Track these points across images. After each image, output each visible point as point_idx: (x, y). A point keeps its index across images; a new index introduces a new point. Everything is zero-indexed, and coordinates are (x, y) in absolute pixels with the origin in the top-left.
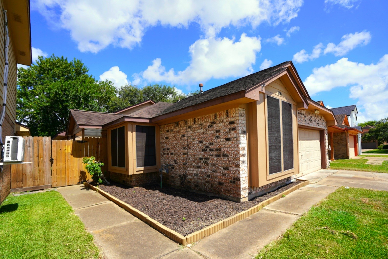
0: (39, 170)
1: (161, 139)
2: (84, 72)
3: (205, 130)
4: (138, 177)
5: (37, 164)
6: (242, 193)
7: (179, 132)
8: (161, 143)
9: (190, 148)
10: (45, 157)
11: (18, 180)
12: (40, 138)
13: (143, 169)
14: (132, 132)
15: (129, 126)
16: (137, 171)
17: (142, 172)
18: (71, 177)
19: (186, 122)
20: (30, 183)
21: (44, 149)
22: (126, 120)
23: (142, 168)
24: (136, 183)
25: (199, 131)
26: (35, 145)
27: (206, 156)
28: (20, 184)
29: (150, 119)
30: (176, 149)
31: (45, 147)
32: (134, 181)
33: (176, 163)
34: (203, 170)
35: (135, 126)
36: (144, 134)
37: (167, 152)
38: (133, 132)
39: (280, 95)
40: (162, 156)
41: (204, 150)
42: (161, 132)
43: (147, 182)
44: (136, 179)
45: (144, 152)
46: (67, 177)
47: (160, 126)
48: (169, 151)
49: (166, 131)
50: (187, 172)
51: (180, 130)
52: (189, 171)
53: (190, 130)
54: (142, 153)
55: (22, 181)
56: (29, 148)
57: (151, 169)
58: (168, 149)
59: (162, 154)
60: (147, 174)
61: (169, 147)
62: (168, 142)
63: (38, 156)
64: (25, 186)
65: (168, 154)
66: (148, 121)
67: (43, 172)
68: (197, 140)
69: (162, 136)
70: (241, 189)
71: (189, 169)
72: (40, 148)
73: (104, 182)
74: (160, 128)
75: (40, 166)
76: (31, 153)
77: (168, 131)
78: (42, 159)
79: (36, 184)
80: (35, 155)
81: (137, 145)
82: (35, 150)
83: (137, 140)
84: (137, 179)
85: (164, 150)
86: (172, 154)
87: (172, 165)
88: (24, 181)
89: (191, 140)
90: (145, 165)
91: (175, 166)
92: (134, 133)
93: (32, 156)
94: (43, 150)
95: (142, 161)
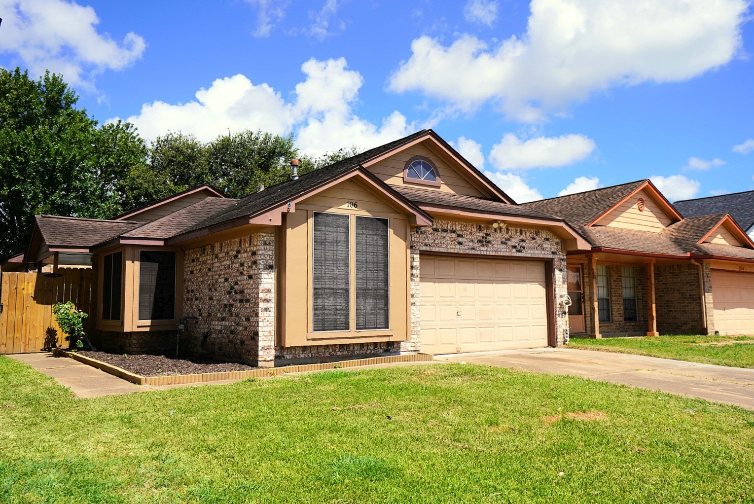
1: (184, 273)
3: (231, 263)
4: (142, 338)
6: (260, 353)
7: (205, 262)
8: (184, 281)
9: (216, 290)
13: (149, 324)
14: (133, 262)
15: (129, 252)
16: (138, 327)
17: (148, 329)
18: (30, 337)
19: (213, 248)
22: (122, 242)
23: (148, 322)
24: (137, 348)
25: (225, 263)
27: (231, 301)
29: (165, 240)
30: (202, 291)
32: (134, 344)
33: (200, 315)
34: (227, 323)
35: (138, 252)
36: (156, 266)
37: (191, 295)
38: (135, 262)
39: (353, 208)
40: (185, 302)
41: (229, 293)
42: (185, 262)
44: (138, 341)
45: (152, 295)
46: (23, 338)
47: (184, 251)
48: (194, 295)
49: (191, 261)
50: (212, 327)
51: (207, 260)
52: (213, 325)
53: (216, 260)
54: (150, 297)
57: (165, 324)
58: (193, 291)
59: (186, 299)
60: (159, 332)
61: (194, 287)
62: (192, 280)
65: (192, 299)
66: (161, 243)
68: (223, 278)
69: (186, 268)
70: (260, 348)
71: (213, 323)
73: (86, 346)
74: (185, 255)
77: (193, 261)
81: (140, 283)
83: (141, 274)
84: (140, 341)
85: (188, 292)
86: (196, 299)
87: (195, 318)
89: (217, 277)
90: (153, 318)
91: (199, 318)
92: (137, 264)
95: (148, 311)
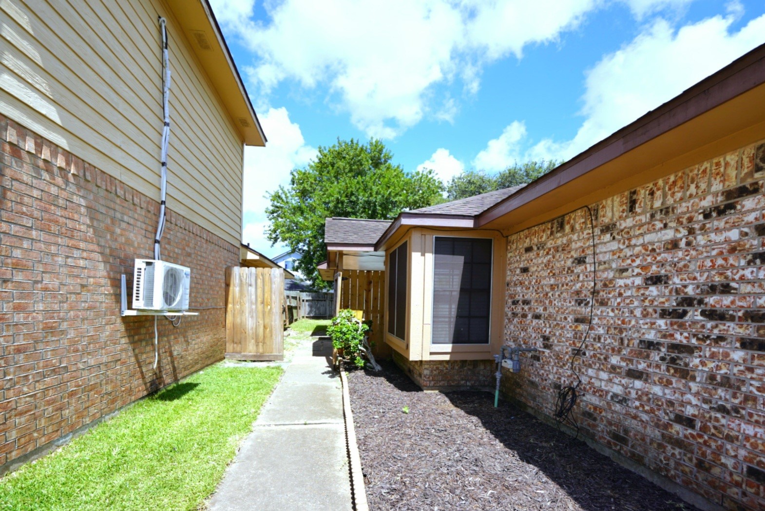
0: (265, 327)
1: (509, 273)
2: (386, 161)
4: (437, 368)
5: (261, 315)
7: (565, 248)
8: (508, 285)
9: (603, 303)
10: (273, 305)
11: (235, 340)
12: (267, 269)
13: (449, 350)
14: (423, 255)
15: (415, 239)
16: (431, 354)
17: (447, 358)
19: (593, 213)
20: (251, 349)
21: (273, 290)
22: (405, 221)
23: (448, 348)
24: (430, 381)
26: (259, 282)
27: (679, 336)
28: (238, 348)
29: (476, 218)
30: (551, 302)
31: (274, 286)
32: (425, 376)
33: (546, 346)
35: (431, 239)
36: (460, 260)
37: (523, 309)
38: (427, 255)
40: (509, 319)
42: (509, 255)
43: (463, 382)
44: (432, 371)
45: (454, 307)
47: (507, 237)
48: (530, 309)
49: (523, 251)
50: (585, 380)
51: (570, 241)
52: (591, 378)
53: (607, 237)
54: (451, 310)
55: (240, 343)
56: (250, 288)
57: (472, 351)
58: (526, 302)
59: (510, 314)
60: (464, 362)
61: (531, 295)
62: (527, 283)
63: (263, 303)
64: (244, 351)
65: (524, 316)
66: (469, 224)
67: (271, 331)
68: (639, 274)
69: (511, 264)
71: (591, 372)
72: (267, 288)
74: (508, 242)
75: (267, 321)
76: (253, 297)
77: (529, 249)
78: (269, 307)
79: (261, 350)
80: (260, 300)
81: (434, 288)
82: (260, 291)
83: (436, 274)
84: (435, 372)
85: (515, 303)
86: (537, 317)
87: (536, 350)
88: (243, 343)
90: (457, 339)
91: (544, 352)
92: (430, 257)
93: (254, 301)
94: (271, 292)
95: (448, 330)
